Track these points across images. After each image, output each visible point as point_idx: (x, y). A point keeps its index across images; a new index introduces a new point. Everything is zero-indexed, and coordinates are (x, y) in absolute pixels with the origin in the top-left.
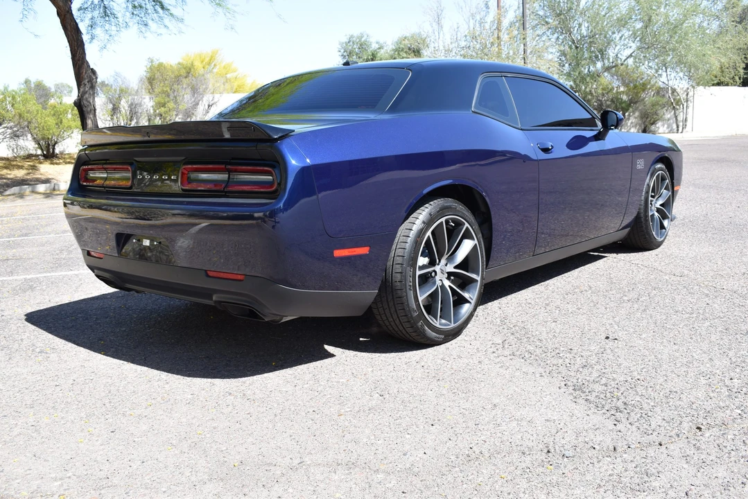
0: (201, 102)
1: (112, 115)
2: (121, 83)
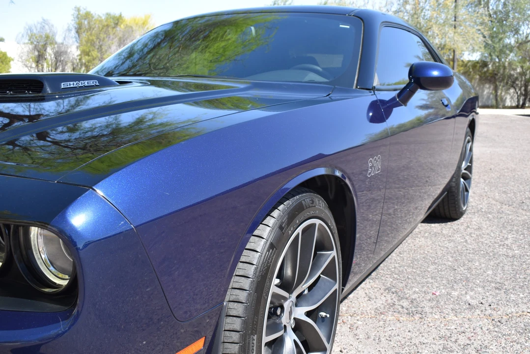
1: (37, 62)
2: (48, 31)
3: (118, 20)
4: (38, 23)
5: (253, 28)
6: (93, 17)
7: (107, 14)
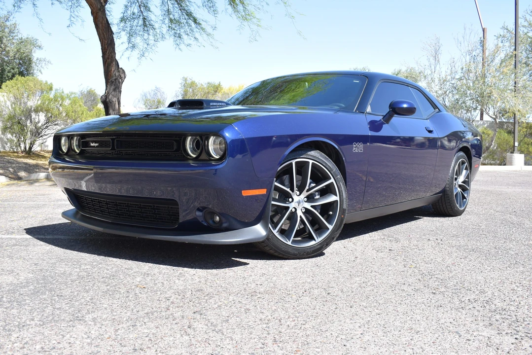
2: (159, 97)
3: (217, 88)
4: (152, 90)
6: (196, 86)
7: (208, 83)
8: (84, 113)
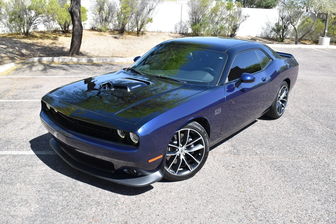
0: (146, 7)
1: (100, 12)
5: (191, 53)
8: (59, 9)
